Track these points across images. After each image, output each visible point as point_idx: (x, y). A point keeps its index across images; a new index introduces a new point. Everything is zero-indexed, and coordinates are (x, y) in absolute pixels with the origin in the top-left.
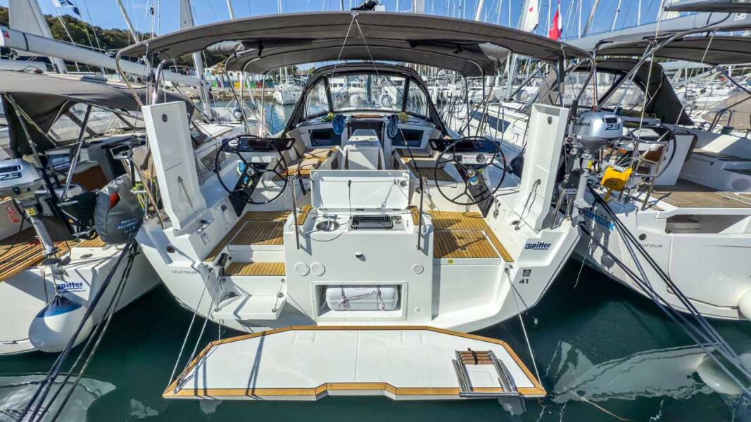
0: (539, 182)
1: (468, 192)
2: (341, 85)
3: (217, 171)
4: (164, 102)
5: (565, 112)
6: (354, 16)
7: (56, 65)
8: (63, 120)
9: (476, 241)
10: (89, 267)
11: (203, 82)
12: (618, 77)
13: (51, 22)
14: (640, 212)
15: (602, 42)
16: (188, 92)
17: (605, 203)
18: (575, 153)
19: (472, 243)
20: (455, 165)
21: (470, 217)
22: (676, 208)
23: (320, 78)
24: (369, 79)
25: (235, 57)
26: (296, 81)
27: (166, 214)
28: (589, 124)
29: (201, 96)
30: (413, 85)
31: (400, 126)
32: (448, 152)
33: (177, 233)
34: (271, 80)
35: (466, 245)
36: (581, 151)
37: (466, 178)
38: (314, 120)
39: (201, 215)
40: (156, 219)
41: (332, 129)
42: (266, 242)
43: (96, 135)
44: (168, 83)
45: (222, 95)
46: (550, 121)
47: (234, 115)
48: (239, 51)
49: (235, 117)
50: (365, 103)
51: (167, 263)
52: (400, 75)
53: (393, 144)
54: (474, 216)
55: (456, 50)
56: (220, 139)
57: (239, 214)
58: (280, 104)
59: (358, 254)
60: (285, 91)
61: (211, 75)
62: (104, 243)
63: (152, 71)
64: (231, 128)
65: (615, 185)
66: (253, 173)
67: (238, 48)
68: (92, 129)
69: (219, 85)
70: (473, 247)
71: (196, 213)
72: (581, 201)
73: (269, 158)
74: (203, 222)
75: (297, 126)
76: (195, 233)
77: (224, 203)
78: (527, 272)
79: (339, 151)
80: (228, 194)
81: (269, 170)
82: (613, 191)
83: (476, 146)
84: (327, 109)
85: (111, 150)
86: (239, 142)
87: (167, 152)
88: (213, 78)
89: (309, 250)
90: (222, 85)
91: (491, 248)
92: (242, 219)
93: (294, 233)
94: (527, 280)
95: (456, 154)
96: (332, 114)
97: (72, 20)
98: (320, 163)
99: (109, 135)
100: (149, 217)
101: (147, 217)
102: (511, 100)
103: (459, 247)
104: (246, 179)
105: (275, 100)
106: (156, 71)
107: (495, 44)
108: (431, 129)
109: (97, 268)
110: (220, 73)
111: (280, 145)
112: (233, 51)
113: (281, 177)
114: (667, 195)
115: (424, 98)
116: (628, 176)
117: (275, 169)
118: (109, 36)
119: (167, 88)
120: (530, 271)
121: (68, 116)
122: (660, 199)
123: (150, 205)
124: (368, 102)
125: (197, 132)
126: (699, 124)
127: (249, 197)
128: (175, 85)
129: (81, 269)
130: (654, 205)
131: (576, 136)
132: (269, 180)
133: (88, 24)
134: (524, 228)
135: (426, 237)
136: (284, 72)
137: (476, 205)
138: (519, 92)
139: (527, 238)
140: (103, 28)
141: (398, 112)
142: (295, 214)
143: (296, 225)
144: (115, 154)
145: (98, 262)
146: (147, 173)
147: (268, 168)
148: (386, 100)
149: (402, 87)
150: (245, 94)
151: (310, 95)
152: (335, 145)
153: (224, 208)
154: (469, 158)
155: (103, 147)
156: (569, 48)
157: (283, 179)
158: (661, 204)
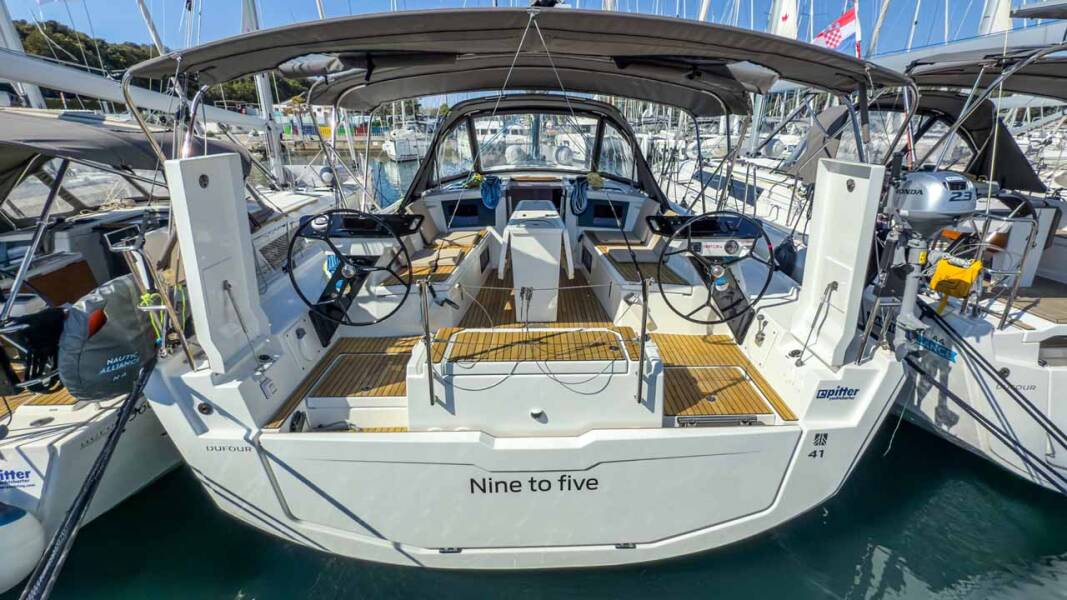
0: (834, 286)
1: (712, 302)
2: (494, 131)
3: (288, 269)
4: (203, 154)
5: (879, 171)
6: (532, 15)
7: (26, 97)
8: (29, 185)
9: (730, 386)
10: (44, 443)
11: (271, 124)
12: (926, 119)
13: (23, 32)
14: (997, 332)
15: (915, 64)
16: (245, 142)
17: (939, 317)
18: (896, 238)
19: (725, 388)
20: (690, 258)
21: (715, 343)
22: (1052, 325)
23: (461, 118)
24: (537, 121)
25: (326, 82)
26: (419, 125)
27: (199, 345)
28: (921, 192)
29: (267, 148)
30: (610, 131)
31: (591, 195)
32: (678, 237)
33: (218, 380)
34: (379, 124)
35: (715, 393)
36: (906, 235)
37: (707, 279)
38: (449, 186)
39: (262, 345)
40: (181, 355)
41: (480, 200)
42: (374, 391)
43: (86, 209)
44: (212, 127)
45: (299, 147)
46: (851, 187)
47: (320, 176)
48: (332, 72)
49: (323, 180)
50: (528, 158)
51: (197, 434)
52: (590, 114)
53: (580, 224)
54: (721, 342)
55: (691, 72)
56: (296, 217)
57: (325, 341)
58: (392, 161)
59: (536, 411)
60: (401, 139)
61: (284, 114)
62: (74, 399)
63: (185, 103)
64: (314, 199)
65: (955, 288)
66: (352, 272)
67: (333, 68)
68: (80, 199)
69: (296, 131)
70: (727, 395)
71: (251, 344)
72: (908, 318)
73: (378, 248)
74: (265, 358)
75: (424, 194)
76: (250, 379)
77: (302, 325)
78: (821, 438)
79: (492, 236)
80: (309, 308)
81: (379, 269)
82: (951, 299)
83: (724, 228)
84: (470, 168)
85: (105, 235)
86: (329, 222)
87: (206, 237)
88: (285, 120)
89: (449, 405)
90: (300, 131)
91: (758, 398)
92: (331, 350)
93: (424, 376)
94: (822, 451)
95: (692, 241)
96: (479, 176)
97: (59, 29)
98: (462, 255)
99: (109, 209)
100: (169, 352)
101: (165, 351)
102: (758, 154)
103: (704, 396)
104: (340, 283)
105: (385, 154)
106: (192, 105)
107: (757, 64)
108: (642, 200)
109: (58, 445)
110: (296, 113)
111: (398, 226)
112: (323, 72)
113: (399, 279)
114: (1035, 304)
115: (627, 151)
116: (976, 273)
117: (390, 265)
118: (118, 54)
119: (211, 135)
120: (826, 436)
121: (39, 176)
122: (1025, 310)
123: (170, 331)
124: (534, 157)
125: (257, 205)
126: (1052, 191)
127: (343, 314)
128: (224, 129)
129: (28, 445)
130: (1016, 319)
131: (898, 211)
132: (378, 284)
133: (84, 35)
134: (811, 364)
135: (652, 382)
136: (399, 111)
137: (725, 324)
138: (769, 142)
139: (819, 380)
140: (109, 41)
141: (586, 174)
142: (428, 344)
143: (429, 361)
144: (112, 243)
145: (63, 432)
146: (167, 275)
147: (378, 264)
148: (562, 154)
149: (593, 134)
150: (338, 145)
151: (444, 146)
152: (486, 225)
153: (300, 334)
154: (714, 247)
155: (95, 229)
156: (876, 70)
157: (404, 283)
158: (1027, 318)
